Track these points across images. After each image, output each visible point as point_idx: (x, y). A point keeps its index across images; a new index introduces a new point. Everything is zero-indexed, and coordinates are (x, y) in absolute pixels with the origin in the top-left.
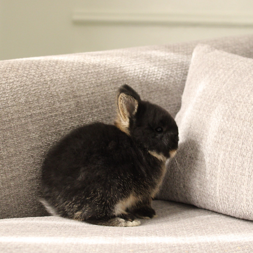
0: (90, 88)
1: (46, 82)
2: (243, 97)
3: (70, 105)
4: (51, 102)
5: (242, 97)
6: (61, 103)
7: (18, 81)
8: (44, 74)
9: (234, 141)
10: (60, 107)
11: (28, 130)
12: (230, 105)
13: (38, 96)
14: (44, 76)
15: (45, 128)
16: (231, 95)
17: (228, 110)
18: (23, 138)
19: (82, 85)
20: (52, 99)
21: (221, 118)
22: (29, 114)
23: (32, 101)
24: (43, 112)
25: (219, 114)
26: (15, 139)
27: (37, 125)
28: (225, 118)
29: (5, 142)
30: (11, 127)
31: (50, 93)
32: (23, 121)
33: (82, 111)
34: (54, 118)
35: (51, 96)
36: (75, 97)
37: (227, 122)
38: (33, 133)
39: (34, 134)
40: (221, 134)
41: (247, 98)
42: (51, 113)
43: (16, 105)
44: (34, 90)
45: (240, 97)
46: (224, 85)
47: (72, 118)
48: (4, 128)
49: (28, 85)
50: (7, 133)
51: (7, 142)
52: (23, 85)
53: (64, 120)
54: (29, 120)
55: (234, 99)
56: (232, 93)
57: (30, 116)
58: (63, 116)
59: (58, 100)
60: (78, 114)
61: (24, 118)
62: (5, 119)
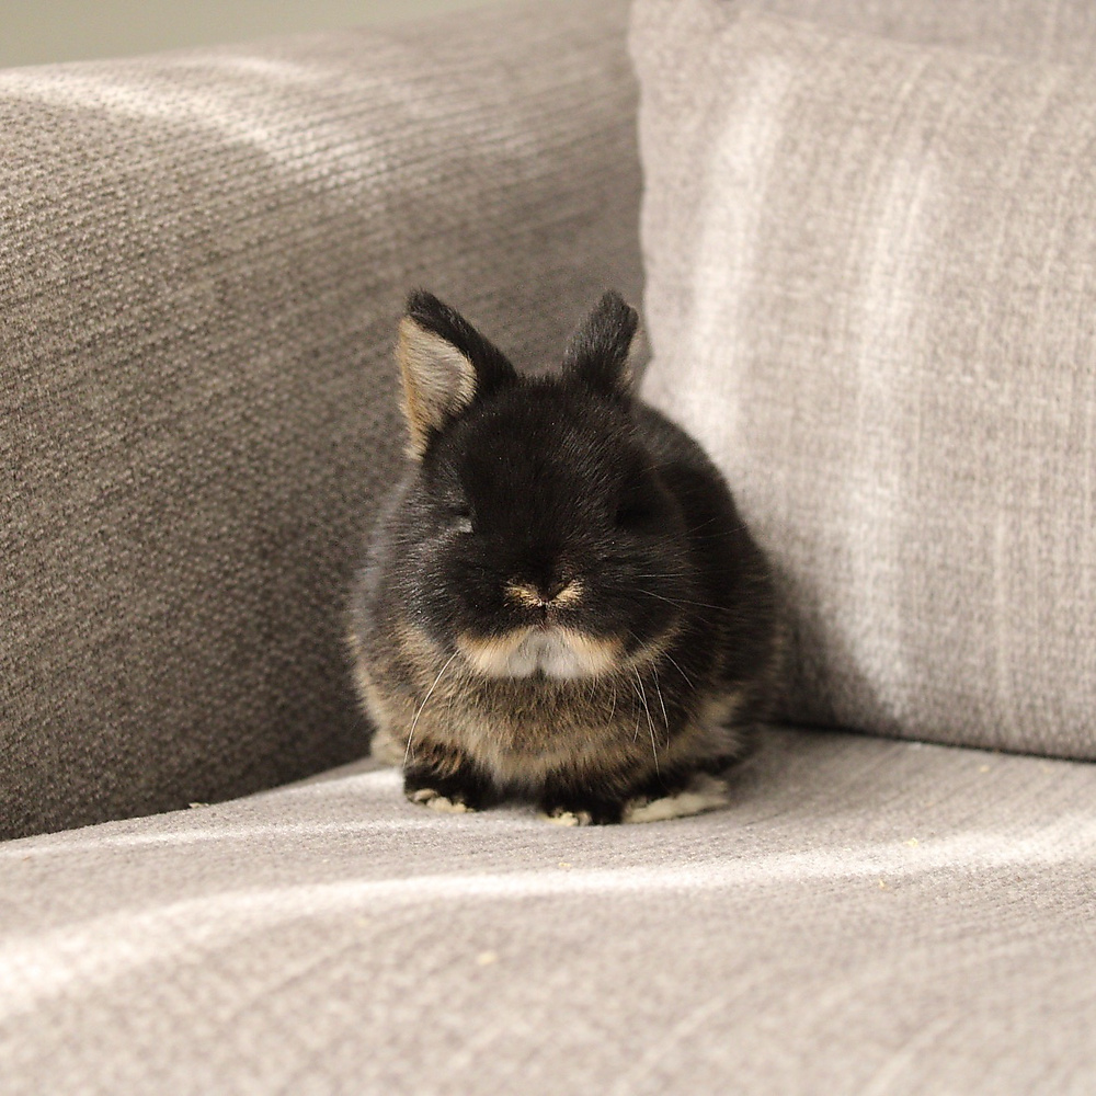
0: (249, 216)
1: (112, 189)
2: (1036, 263)
3: (204, 297)
4: (144, 282)
5: (1029, 260)
6: (175, 289)
7: (18, 183)
8: (91, 153)
9: (1051, 465)
10: (173, 305)
11: (88, 413)
12: (985, 306)
13: (101, 254)
14: (95, 160)
15: (138, 402)
16: (970, 258)
17: (983, 329)
18: (77, 449)
19: (222, 202)
20: (147, 269)
21: (958, 370)
22: (86, 336)
23: (87, 278)
24: (126, 328)
25: (940, 351)
26: (51, 453)
27: (114, 389)
28: (979, 368)
29: (20, 468)
30: (34, 400)
31: (134, 238)
32: (71, 372)
33: (240, 325)
34: (160, 353)
35: (142, 255)
36: (214, 258)
37: (992, 385)
38: (105, 424)
39: (107, 433)
40: (975, 439)
41: (1061, 268)
42: (149, 331)
43: (40, 295)
44: (85, 224)
45: (1021, 264)
46: (907, 207)
47: (211, 354)
48: (16, 405)
49: (57, 203)
50: (26, 426)
51: (30, 469)
52: (41, 202)
53: (190, 368)
54: (89, 364)
55: (991, 274)
56: (968, 246)
57: (89, 345)
58: (187, 347)
59: (164, 273)
60: (230, 339)
61: (74, 357)
62: (14, 363)
